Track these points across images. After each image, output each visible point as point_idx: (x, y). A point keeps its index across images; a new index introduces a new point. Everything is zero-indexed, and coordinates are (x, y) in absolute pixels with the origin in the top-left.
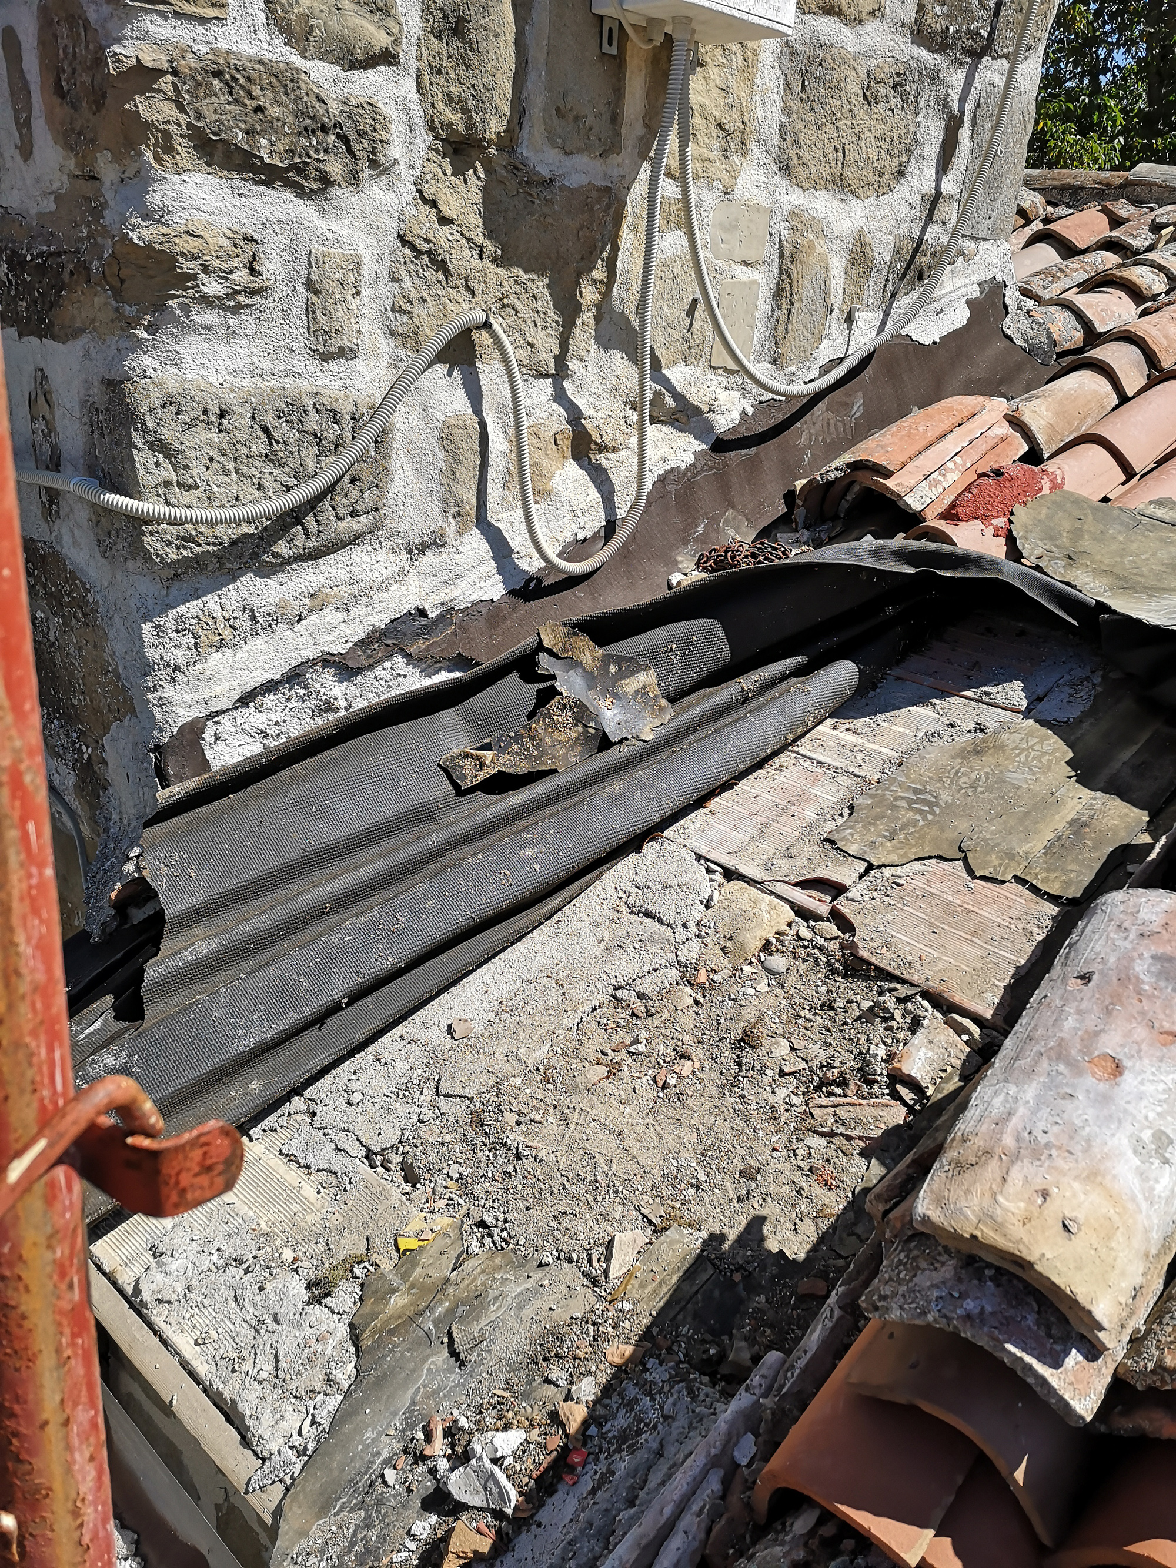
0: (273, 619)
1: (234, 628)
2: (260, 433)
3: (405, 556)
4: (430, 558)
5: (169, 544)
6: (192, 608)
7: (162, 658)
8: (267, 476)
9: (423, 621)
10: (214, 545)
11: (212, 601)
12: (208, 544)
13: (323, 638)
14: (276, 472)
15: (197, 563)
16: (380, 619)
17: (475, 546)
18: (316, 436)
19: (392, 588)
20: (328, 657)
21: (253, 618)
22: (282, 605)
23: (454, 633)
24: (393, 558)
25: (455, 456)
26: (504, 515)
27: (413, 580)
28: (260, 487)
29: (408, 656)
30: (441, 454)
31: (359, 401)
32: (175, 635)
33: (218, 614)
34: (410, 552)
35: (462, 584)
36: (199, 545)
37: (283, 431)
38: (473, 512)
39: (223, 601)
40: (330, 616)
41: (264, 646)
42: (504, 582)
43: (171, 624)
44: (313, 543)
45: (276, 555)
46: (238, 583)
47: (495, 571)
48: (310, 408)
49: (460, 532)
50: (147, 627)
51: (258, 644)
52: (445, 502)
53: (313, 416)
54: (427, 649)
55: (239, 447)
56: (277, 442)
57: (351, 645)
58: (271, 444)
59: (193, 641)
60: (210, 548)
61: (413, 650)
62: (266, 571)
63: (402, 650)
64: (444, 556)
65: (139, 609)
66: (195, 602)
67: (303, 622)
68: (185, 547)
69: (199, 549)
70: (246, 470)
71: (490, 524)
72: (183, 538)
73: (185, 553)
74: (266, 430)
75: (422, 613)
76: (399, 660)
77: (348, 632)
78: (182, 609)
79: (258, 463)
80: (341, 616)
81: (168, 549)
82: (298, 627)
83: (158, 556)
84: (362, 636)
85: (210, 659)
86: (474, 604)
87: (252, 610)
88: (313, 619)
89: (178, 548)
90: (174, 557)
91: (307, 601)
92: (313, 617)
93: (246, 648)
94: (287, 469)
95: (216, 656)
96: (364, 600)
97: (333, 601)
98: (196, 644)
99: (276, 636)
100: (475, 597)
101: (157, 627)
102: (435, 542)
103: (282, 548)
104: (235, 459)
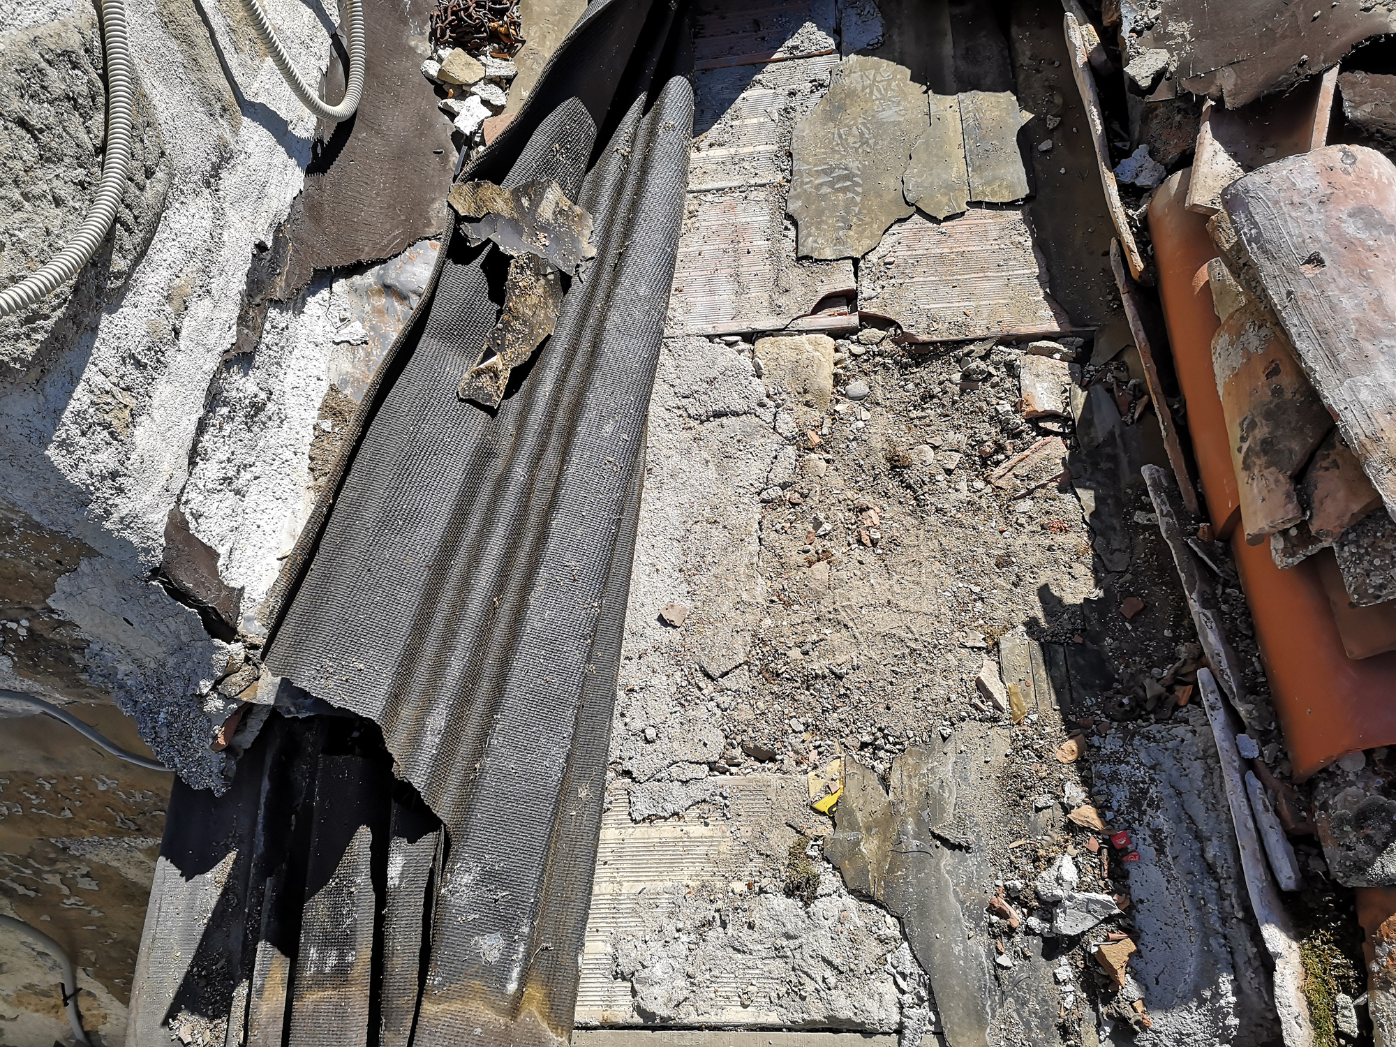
0: (156, 350)
1: (128, 389)
2: (20, 131)
3: (206, 192)
4: (229, 180)
5: (17, 337)
6: (80, 398)
7: (91, 474)
8: (56, 183)
9: (267, 256)
10: (60, 306)
11: (91, 373)
12: (54, 310)
13: (211, 339)
14: (60, 171)
15: (57, 341)
16: (238, 284)
17: (256, 138)
18: (69, 98)
19: (225, 238)
20: (227, 357)
21: (139, 365)
22: (153, 330)
23: (296, 251)
24: (200, 201)
25: (185, 39)
26: (256, 85)
27: (232, 215)
28: (58, 202)
29: (277, 303)
30: (173, 44)
31: (79, 23)
32: (83, 441)
33: (108, 387)
34: (208, 185)
35: (271, 190)
36: (47, 317)
37: (40, 113)
38: (233, 99)
39: (101, 365)
40: (200, 309)
41: (170, 388)
42: (299, 165)
43: (75, 430)
44: (139, 237)
45: (118, 275)
46: (101, 335)
47: (286, 156)
48: (44, 65)
49: (235, 132)
50: (51, 452)
51: (163, 390)
52: (206, 102)
53: (52, 73)
54: (288, 285)
55: (10, 163)
56: (41, 131)
57: (234, 328)
58: (36, 139)
59: (105, 433)
60: (58, 313)
61: (278, 294)
62: (114, 301)
63: (271, 300)
64: (240, 168)
65: (29, 438)
66: (79, 388)
67: (183, 334)
68: (35, 330)
69: (49, 324)
70: (36, 190)
71: (252, 104)
72: (29, 320)
73: (39, 337)
74: (22, 123)
75: (261, 247)
76: (273, 313)
77: (224, 315)
78: (73, 405)
79: (39, 173)
80: (207, 302)
81: (20, 345)
82: (183, 343)
83: (15, 360)
84: (236, 312)
85: (137, 440)
86: (292, 206)
87: (132, 356)
88: (187, 326)
89: (28, 337)
90: (31, 350)
91: (168, 308)
92: (186, 322)
93: (156, 402)
94: (67, 160)
95: (139, 432)
96: (214, 270)
97: (189, 290)
98: (111, 433)
99: (172, 367)
100: (289, 199)
101: (62, 444)
102: (222, 158)
103: (119, 264)
104: (15, 181)
